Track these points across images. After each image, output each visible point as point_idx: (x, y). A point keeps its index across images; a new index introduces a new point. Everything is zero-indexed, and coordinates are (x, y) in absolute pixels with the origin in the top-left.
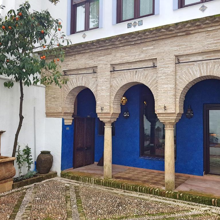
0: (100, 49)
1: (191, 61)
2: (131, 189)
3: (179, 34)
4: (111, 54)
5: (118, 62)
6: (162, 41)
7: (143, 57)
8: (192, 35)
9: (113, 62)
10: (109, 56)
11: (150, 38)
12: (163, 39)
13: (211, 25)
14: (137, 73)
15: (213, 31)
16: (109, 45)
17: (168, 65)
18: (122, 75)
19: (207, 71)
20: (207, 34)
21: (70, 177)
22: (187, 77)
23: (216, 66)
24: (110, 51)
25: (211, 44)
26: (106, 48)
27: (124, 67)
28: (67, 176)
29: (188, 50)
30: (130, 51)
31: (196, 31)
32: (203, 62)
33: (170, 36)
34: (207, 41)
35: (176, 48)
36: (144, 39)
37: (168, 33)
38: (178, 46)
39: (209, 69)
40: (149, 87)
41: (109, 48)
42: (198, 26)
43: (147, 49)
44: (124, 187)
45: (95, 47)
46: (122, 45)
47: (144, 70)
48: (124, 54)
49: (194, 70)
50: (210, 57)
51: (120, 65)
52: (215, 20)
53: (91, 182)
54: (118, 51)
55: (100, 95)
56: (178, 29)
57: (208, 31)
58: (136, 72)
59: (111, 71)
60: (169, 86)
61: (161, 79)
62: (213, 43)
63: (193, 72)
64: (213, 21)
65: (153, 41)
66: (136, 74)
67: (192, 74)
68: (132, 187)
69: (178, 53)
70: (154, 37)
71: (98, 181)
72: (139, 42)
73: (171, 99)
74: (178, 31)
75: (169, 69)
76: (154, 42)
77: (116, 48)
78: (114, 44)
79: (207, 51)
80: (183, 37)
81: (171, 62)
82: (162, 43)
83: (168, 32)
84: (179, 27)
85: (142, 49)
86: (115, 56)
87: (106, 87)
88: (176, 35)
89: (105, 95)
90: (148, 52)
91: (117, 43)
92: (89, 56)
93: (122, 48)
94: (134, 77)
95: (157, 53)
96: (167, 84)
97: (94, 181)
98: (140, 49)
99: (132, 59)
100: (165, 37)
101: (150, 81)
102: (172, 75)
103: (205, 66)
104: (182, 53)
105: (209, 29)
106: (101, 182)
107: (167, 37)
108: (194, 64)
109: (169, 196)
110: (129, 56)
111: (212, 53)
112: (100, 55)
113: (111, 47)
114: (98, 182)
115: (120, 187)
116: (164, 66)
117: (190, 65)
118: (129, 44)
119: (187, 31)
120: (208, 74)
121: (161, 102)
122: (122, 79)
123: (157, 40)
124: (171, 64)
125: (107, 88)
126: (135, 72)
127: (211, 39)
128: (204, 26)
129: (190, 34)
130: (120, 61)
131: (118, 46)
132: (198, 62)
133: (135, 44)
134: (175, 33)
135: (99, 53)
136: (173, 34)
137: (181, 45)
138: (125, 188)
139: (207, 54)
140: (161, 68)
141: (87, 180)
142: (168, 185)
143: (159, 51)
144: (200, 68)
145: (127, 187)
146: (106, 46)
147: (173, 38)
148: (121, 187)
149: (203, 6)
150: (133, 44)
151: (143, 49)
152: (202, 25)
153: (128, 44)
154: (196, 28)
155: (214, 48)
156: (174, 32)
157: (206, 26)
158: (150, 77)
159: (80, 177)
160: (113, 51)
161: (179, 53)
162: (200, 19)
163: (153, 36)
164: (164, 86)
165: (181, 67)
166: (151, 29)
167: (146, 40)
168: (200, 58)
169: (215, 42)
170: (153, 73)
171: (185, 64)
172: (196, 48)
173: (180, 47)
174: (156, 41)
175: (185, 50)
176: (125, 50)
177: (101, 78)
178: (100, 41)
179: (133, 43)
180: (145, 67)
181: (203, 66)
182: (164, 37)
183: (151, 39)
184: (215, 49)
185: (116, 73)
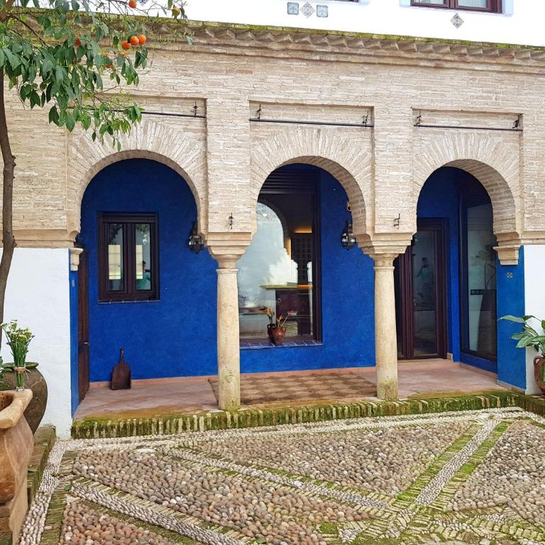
0: (218, 50)
1: (437, 125)
2: (317, 418)
3: (422, 63)
4: (251, 73)
5: (271, 97)
6: (384, 68)
7: (339, 97)
8: (445, 72)
9: (258, 97)
10: (245, 77)
11: (360, 55)
12: (388, 64)
13: (482, 60)
14: (321, 136)
15: (481, 72)
16: (250, 47)
17: (398, 127)
18: (281, 134)
19: (466, 150)
20: (471, 77)
21: (115, 430)
22: (430, 157)
23: (481, 142)
24: (245, 63)
25: (477, 98)
26: (238, 51)
27: (285, 114)
28: (100, 429)
29: (437, 101)
30: (306, 76)
31: (455, 65)
32: (460, 130)
33: (405, 62)
34: (469, 90)
35: (413, 92)
36: (346, 54)
37: (403, 54)
38: (417, 88)
39: (469, 147)
40: (352, 173)
41: (245, 55)
42: (461, 55)
43: (350, 82)
44: (297, 416)
45: (202, 41)
46: (287, 56)
47: (338, 129)
48: (289, 81)
49: (444, 144)
50: (471, 122)
51: (275, 109)
52: (493, 53)
53: (196, 426)
54: (272, 68)
55: (220, 182)
56: (425, 52)
57: (474, 70)
58: (319, 131)
59: (251, 120)
60: (402, 173)
61: (384, 156)
62: (483, 98)
63: (442, 148)
64: (490, 54)
65: (365, 63)
66: (318, 137)
67: (441, 153)
68: (317, 412)
69: (417, 104)
70: (370, 56)
71: (220, 419)
72: (332, 59)
73: (407, 203)
74: (423, 56)
75: (399, 137)
76: (366, 68)
77: (265, 59)
78: (266, 48)
79: (471, 110)
80: (427, 71)
81: (405, 121)
82: (384, 73)
83: (402, 52)
84: (431, 48)
85: (338, 77)
86: (263, 80)
87: (238, 162)
88: (416, 64)
89: (234, 184)
90: (354, 88)
91: (275, 46)
92: (176, 63)
93: (282, 62)
94: (314, 144)
95: (376, 95)
96: (396, 169)
97: (206, 421)
98: (333, 77)
99: (312, 98)
100: (394, 63)
101: (355, 159)
102: (407, 151)
103: (463, 141)
104: (426, 105)
105: (477, 68)
106: (229, 420)
107: (398, 63)
108: (443, 133)
109: (404, 411)
110: (305, 88)
111: (475, 115)
112: (217, 68)
113: (253, 54)
114: (219, 423)
115: (287, 418)
116: (389, 127)
117: (436, 133)
118: (307, 58)
119: (439, 60)
120: (469, 157)
121: (385, 209)
122: (282, 146)
123: (375, 64)
124: (405, 124)
125: (240, 164)
126: (315, 131)
127: (478, 89)
128: (471, 59)
129: (442, 68)
130: (280, 97)
131: (275, 55)
132: (451, 130)
133: (320, 60)
134: (418, 59)
135: (212, 61)
136: (412, 59)
137: (424, 89)
138: (300, 418)
139: (467, 116)
140: (383, 130)
141: (181, 424)
142: (391, 388)
143: (379, 92)
144: (454, 141)
145: (305, 415)
146: (239, 47)
147: (407, 68)
148: (290, 418)
149: (457, 17)
150: (316, 61)
151: (340, 77)
152: (468, 56)
153: (302, 57)
154: (456, 58)
155: (482, 106)
156: (415, 55)
157: (475, 60)
158: (354, 149)
159: (151, 422)
160: (258, 66)
161: (420, 103)
162: (473, 42)
163: (370, 53)
164: (390, 173)
165: (420, 134)
166: (375, 37)
167: (350, 58)
168: (455, 123)
169: (485, 94)
170: (360, 140)
171: (427, 129)
172: (452, 101)
173: (423, 92)
174: (372, 67)
175: (432, 101)
176: (292, 70)
177: (220, 134)
178: (228, 28)
179: (318, 58)
180: (340, 122)
181: (459, 140)
182: (390, 61)
183: (363, 59)
184: (484, 110)
185: (263, 126)
